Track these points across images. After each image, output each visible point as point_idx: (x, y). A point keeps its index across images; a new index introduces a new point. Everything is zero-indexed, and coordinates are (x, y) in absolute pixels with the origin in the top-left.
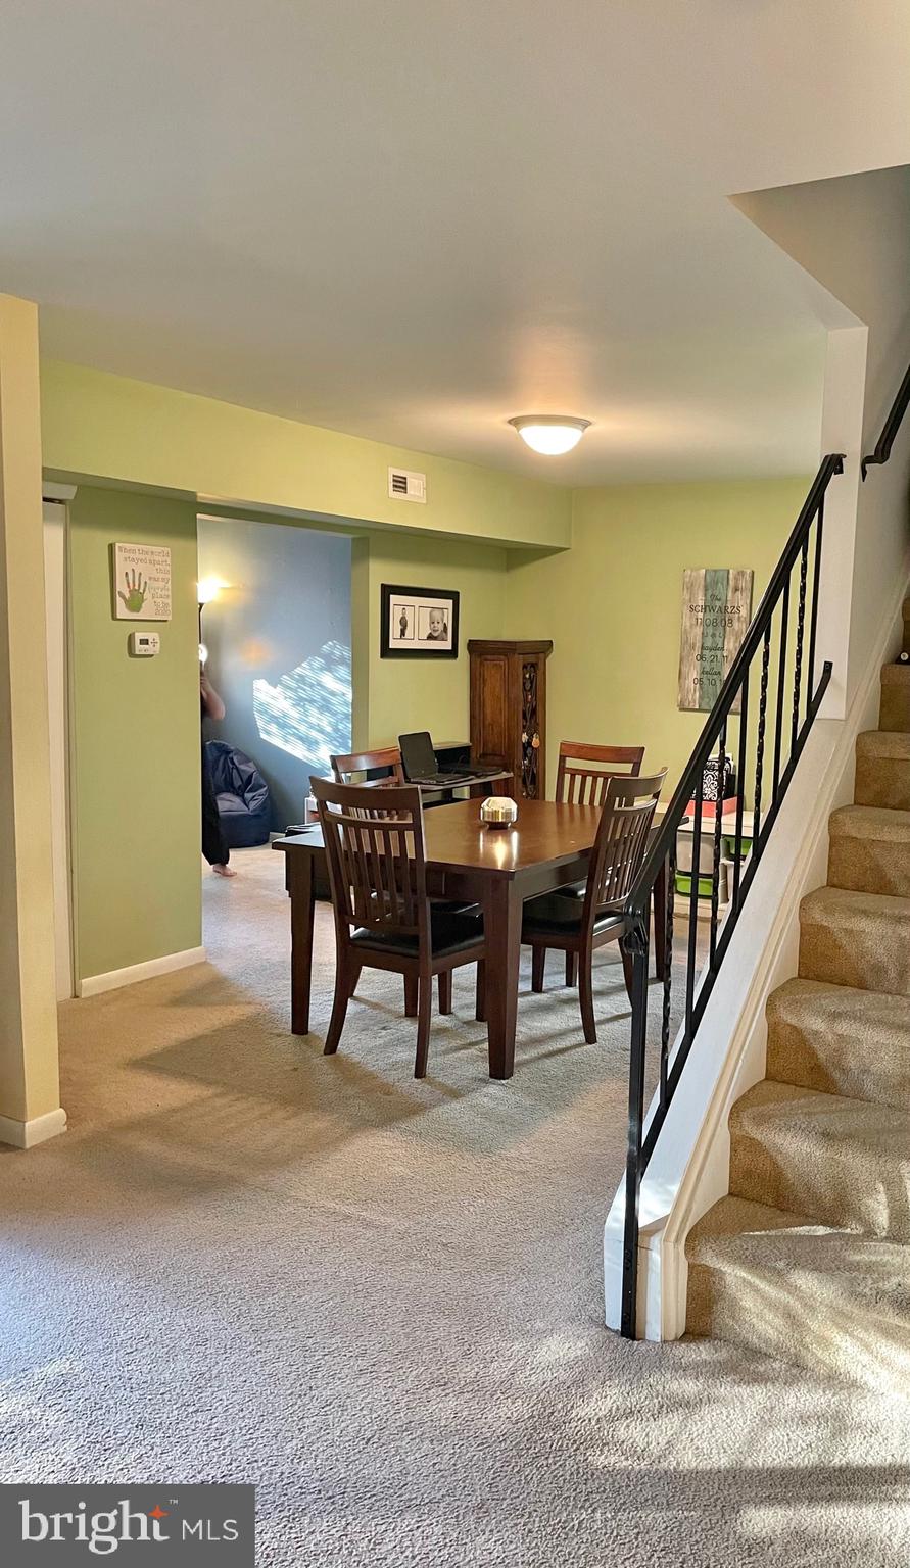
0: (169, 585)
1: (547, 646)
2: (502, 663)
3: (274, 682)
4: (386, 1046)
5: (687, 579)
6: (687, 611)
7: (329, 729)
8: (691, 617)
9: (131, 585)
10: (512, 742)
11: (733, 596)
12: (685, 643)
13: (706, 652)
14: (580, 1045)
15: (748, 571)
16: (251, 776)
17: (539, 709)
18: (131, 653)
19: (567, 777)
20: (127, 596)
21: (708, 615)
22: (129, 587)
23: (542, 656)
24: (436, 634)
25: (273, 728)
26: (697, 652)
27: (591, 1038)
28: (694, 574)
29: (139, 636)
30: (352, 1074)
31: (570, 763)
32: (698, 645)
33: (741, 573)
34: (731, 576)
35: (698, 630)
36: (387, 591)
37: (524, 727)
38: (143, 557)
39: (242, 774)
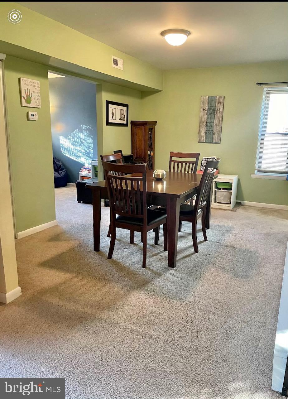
0: (40, 95)
1: (155, 123)
2: (142, 128)
3: (66, 137)
4: (128, 256)
5: (202, 100)
6: (202, 110)
7: (83, 151)
8: (203, 112)
9: (27, 94)
10: (145, 154)
11: (218, 105)
12: (201, 121)
13: (208, 124)
14: (193, 254)
15: (223, 96)
16: (61, 165)
17: (153, 143)
18: (28, 119)
19: (172, 163)
20: (26, 98)
21: (209, 111)
22: (26, 94)
23: (154, 126)
24: (122, 118)
25: (66, 152)
26: (205, 124)
27: (196, 251)
28: (205, 98)
29: (30, 113)
30: (119, 267)
31: (173, 159)
32: (205, 122)
33: (221, 97)
34: (217, 98)
35: (206, 117)
36: (108, 103)
37: (149, 149)
38: (31, 84)
39: (58, 165)
